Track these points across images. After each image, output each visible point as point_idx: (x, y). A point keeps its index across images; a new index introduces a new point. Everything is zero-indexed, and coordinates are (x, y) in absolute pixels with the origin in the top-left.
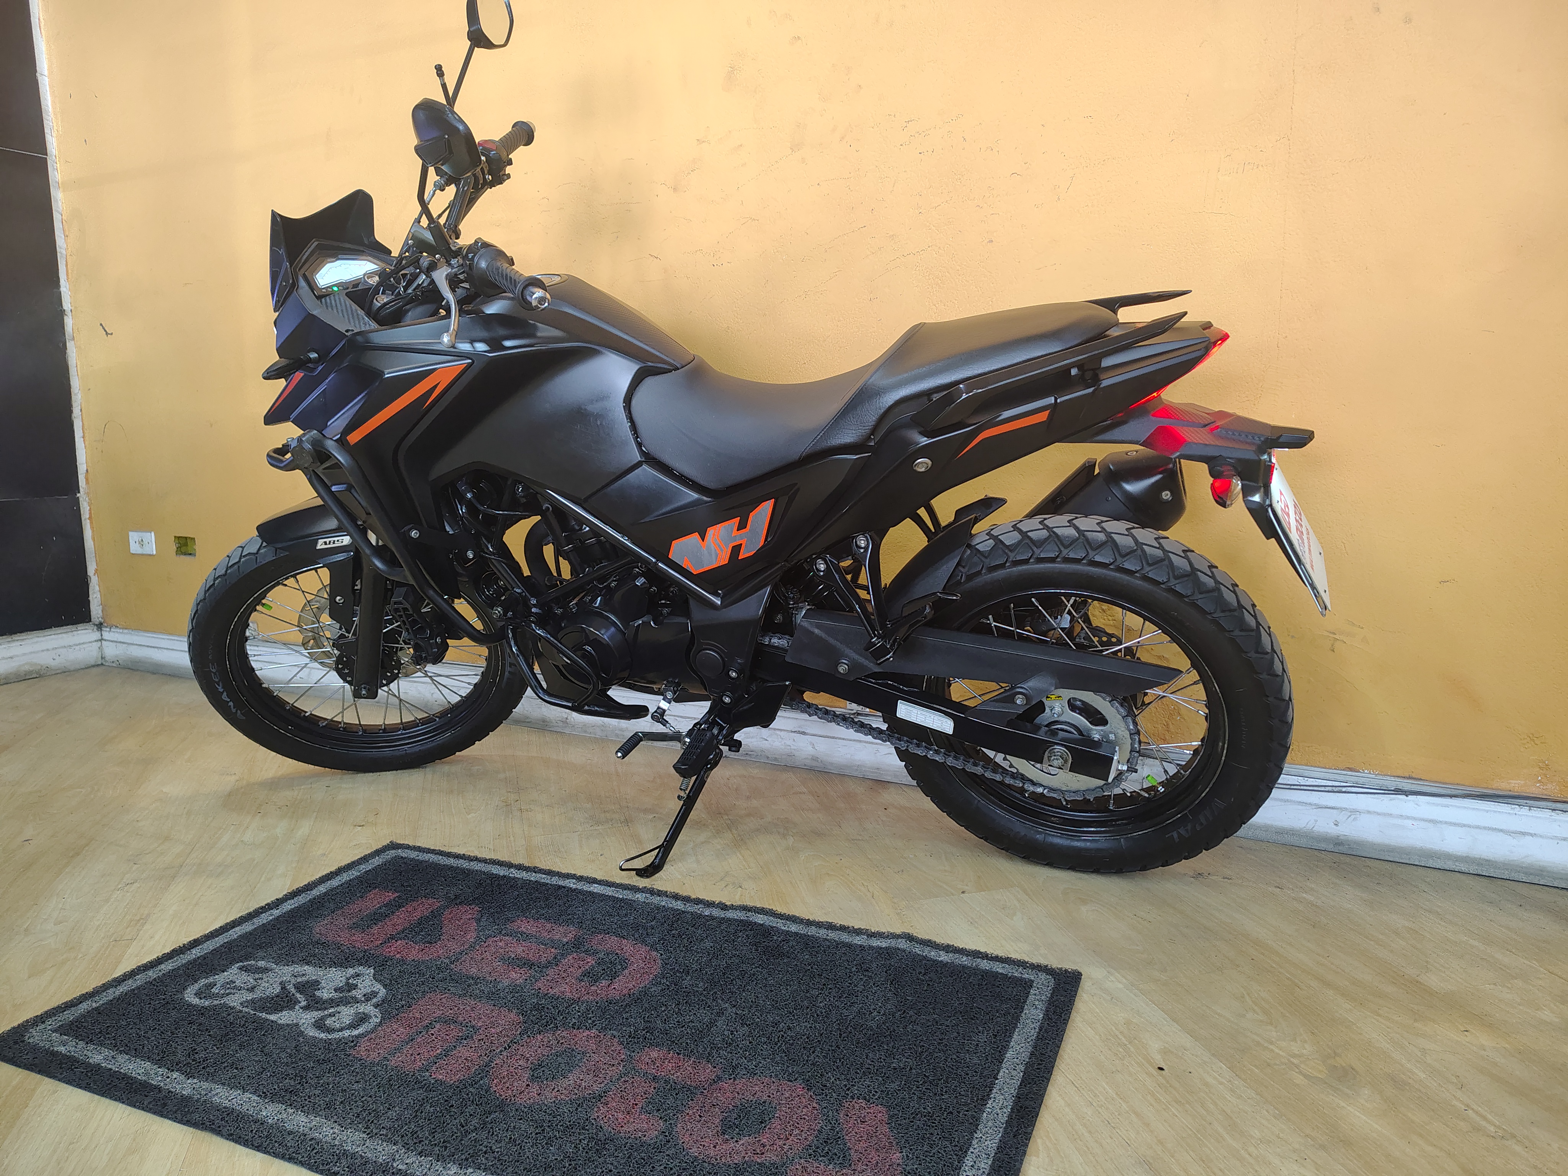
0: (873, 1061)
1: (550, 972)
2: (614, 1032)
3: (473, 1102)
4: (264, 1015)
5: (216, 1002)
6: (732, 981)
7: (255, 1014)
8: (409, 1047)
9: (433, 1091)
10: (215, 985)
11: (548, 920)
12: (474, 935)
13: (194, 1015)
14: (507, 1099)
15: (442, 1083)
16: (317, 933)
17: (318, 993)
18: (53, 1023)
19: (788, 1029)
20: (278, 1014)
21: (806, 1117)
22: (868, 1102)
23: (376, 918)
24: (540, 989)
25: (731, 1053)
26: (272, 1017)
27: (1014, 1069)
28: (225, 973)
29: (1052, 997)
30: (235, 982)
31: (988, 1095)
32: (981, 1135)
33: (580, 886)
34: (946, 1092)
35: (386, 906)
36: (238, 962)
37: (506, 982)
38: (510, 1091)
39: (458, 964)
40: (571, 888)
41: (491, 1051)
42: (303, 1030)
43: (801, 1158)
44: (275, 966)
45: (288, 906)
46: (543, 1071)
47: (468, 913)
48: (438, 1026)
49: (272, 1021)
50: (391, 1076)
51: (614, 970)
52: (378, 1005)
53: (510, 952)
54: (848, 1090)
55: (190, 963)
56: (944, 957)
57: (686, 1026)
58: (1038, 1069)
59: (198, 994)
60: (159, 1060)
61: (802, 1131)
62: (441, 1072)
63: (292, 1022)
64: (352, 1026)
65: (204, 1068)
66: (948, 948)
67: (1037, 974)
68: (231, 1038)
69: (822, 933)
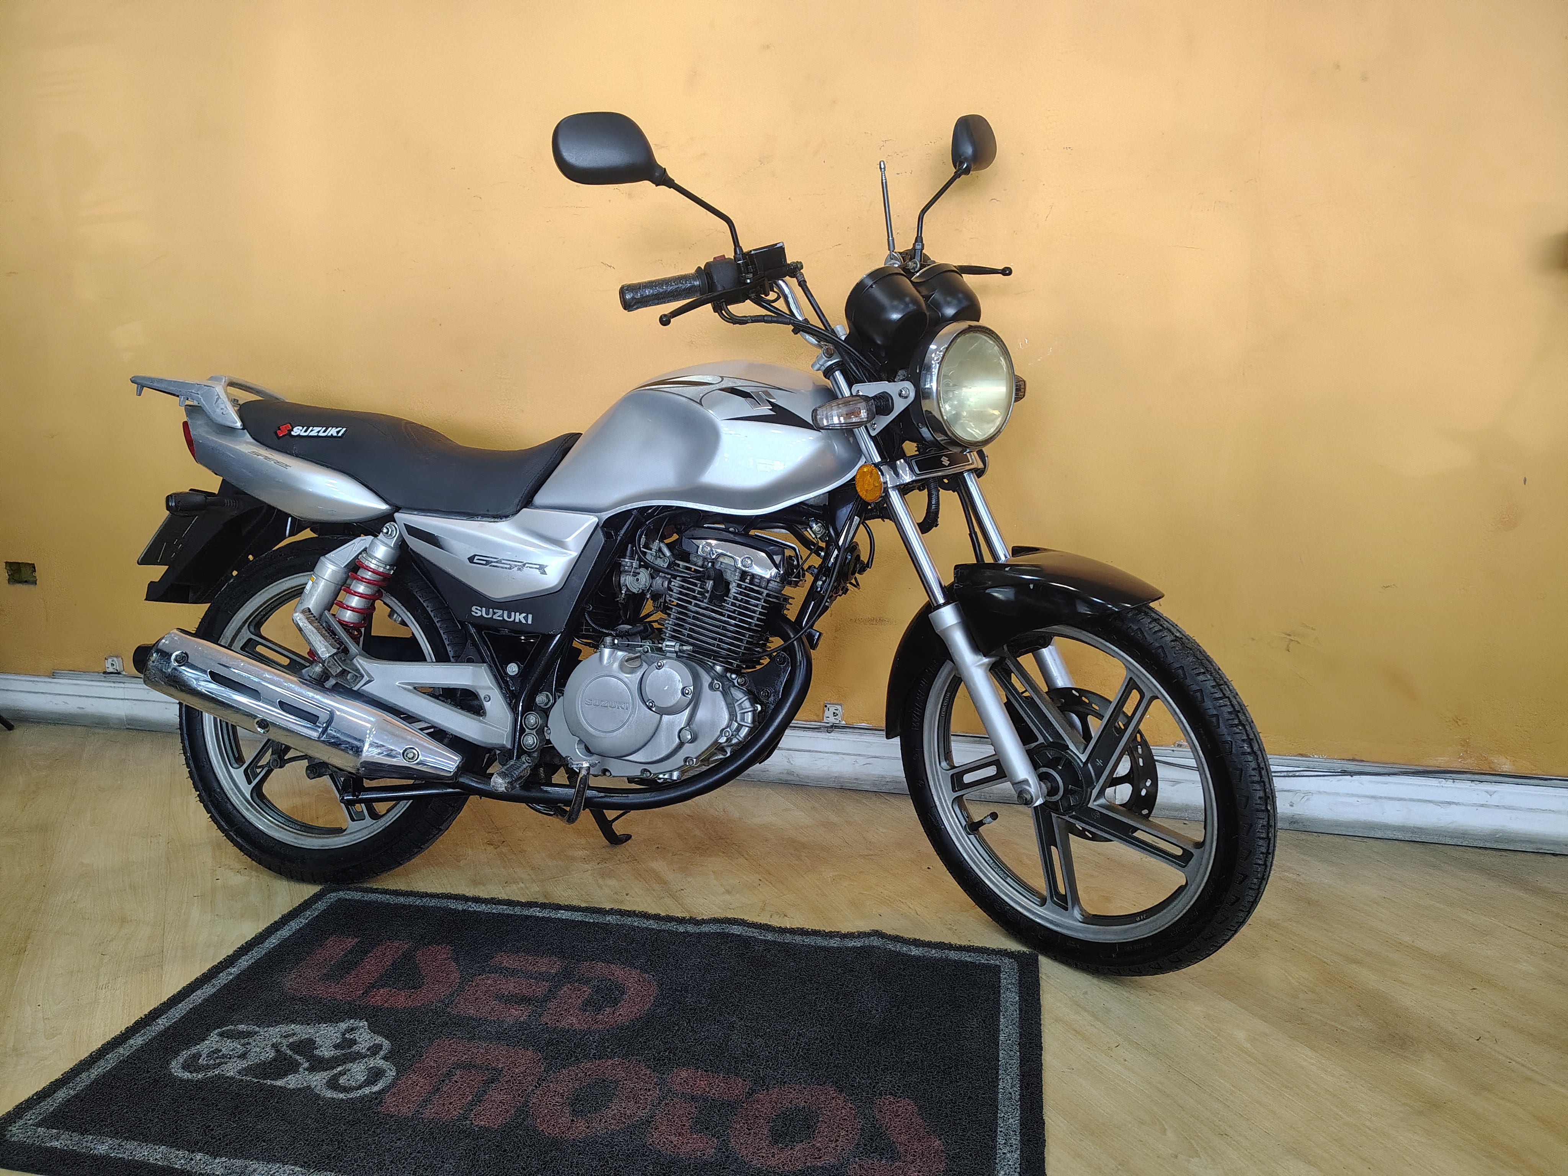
0: (886, 1058)
1: (552, 1005)
2: (637, 1057)
3: (524, 1144)
4: (269, 1082)
5: (210, 1074)
6: (731, 994)
7: (258, 1082)
8: (437, 1097)
9: (481, 1138)
10: (201, 1056)
11: (527, 952)
12: (457, 975)
13: (191, 1090)
14: (557, 1137)
15: (487, 1129)
16: (289, 989)
17: (317, 1052)
18: (33, 1117)
19: (800, 1036)
20: (283, 1079)
21: (846, 1117)
22: (896, 1096)
23: (346, 966)
24: (547, 1024)
25: (755, 1065)
26: (279, 1083)
27: (1011, 1050)
28: (206, 1042)
29: (1020, 980)
30: (221, 1051)
31: (997, 1077)
32: (1003, 1115)
33: (545, 914)
34: (960, 1079)
35: (351, 952)
36: (215, 1029)
37: (510, 1020)
38: (557, 1129)
39: (453, 1006)
40: (538, 917)
41: (522, 1091)
42: (318, 1092)
43: (855, 1157)
44: (258, 1028)
45: (244, 963)
46: (583, 1105)
47: (443, 952)
48: (458, 1072)
49: (281, 1087)
50: (432, 1128)
51: (613, 996)
52: (388, 1057)
53: (502, 990)
54: (874, 1087)
55: (162, 1034)
56: (915, 951)
57: (704, 1043)
58: (1030, 1047)
59: (185, 1067)
60: (174, 1142)
61: (847, 1131)
62: (481, 1118)
63: (302, 1086)
64: (369, 1082)
65: (227, 1145)
66: (917, 943)
67: (1001, 959)
68: (243, 1110)
69: (798, 939)
